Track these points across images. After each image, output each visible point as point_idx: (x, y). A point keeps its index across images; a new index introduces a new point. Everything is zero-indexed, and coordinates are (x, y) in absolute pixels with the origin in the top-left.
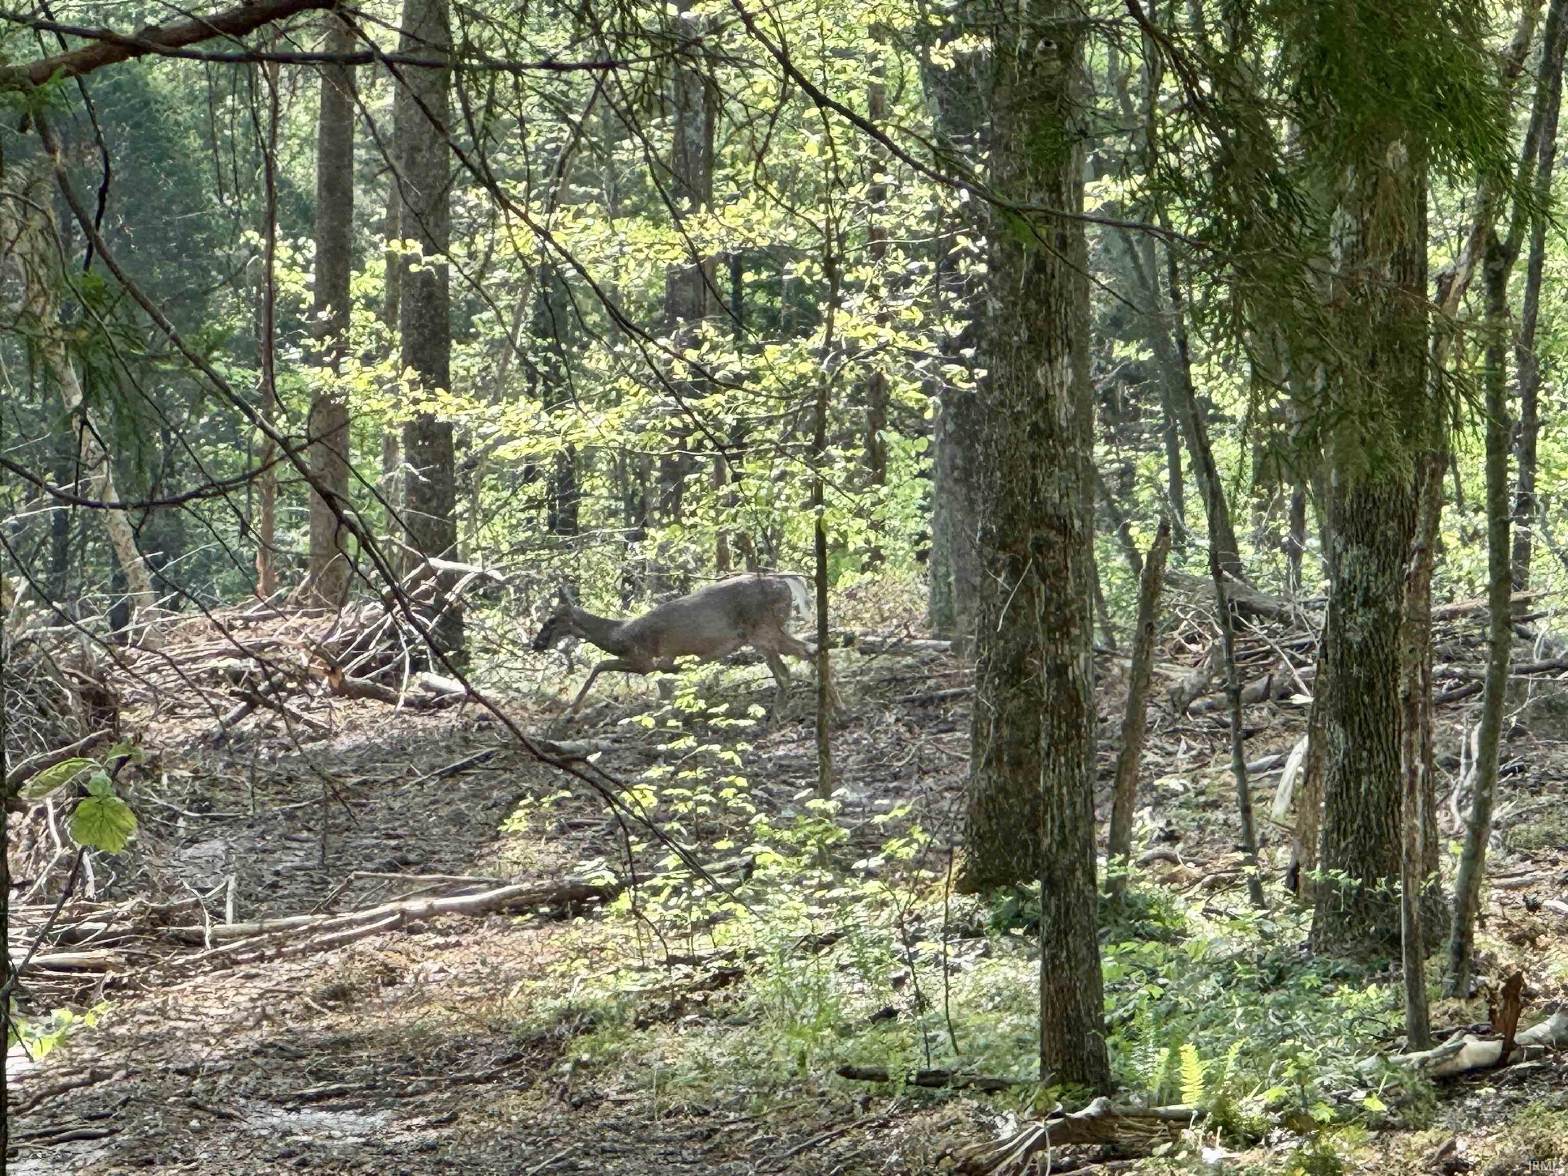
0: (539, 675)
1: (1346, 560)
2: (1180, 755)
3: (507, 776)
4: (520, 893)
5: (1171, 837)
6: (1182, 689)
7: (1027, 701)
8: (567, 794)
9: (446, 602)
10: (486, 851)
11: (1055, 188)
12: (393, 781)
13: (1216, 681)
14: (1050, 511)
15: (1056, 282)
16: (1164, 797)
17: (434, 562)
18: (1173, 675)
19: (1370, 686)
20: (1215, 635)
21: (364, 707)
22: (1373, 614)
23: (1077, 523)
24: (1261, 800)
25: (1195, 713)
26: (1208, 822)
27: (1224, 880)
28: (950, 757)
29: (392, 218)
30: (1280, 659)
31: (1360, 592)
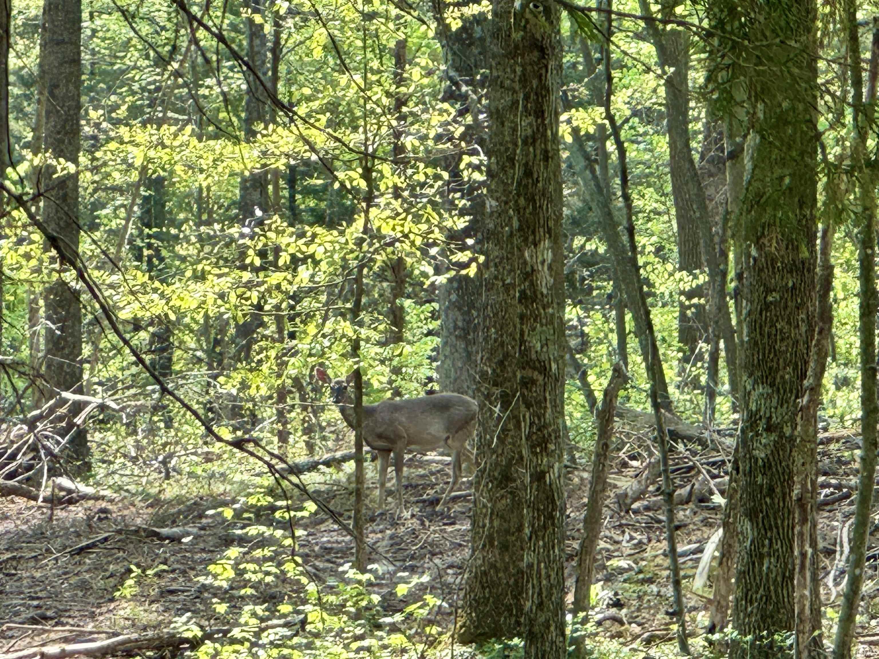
0: (144, 480)
1: (754, 395)
2: (624, 544)
3: (121, 554)
4: (129, 641)
5: (618, 604)
6: (626, 495)
7: (513, 500)
8: (165, 567)
9: (75, 424)
10: (104, 609)
11: (540, 113)
12: (36, 557)
13: (651, 488)
14: (534, 356)
15: (540, 185)
16: (612, 575)
17: (66, 395)
18: (619, 484)
19: (771, 490)
20: (651, 454)
21: (13, 502)
22: (773, 437)
23: (554, 366)
24: (685, 577)
25: (636, 512)
26: (645, 593)
27: (658, 637)
28: (452, 543)
29: (37, 138)
30: (699, 472)
31: (764, 421)
